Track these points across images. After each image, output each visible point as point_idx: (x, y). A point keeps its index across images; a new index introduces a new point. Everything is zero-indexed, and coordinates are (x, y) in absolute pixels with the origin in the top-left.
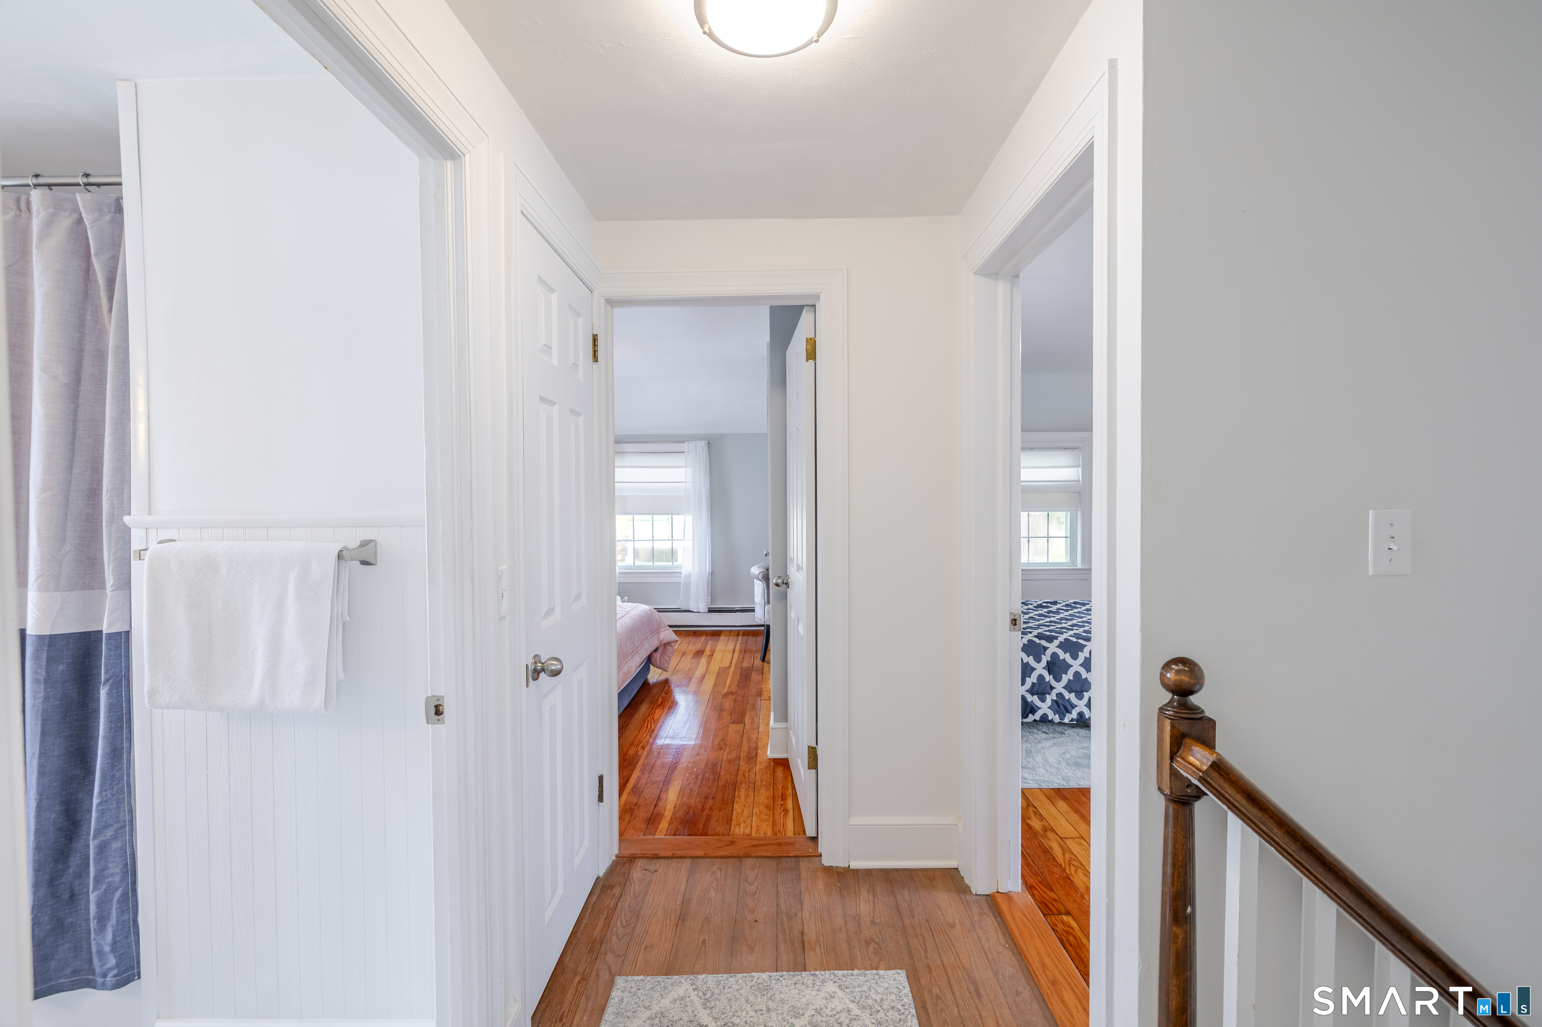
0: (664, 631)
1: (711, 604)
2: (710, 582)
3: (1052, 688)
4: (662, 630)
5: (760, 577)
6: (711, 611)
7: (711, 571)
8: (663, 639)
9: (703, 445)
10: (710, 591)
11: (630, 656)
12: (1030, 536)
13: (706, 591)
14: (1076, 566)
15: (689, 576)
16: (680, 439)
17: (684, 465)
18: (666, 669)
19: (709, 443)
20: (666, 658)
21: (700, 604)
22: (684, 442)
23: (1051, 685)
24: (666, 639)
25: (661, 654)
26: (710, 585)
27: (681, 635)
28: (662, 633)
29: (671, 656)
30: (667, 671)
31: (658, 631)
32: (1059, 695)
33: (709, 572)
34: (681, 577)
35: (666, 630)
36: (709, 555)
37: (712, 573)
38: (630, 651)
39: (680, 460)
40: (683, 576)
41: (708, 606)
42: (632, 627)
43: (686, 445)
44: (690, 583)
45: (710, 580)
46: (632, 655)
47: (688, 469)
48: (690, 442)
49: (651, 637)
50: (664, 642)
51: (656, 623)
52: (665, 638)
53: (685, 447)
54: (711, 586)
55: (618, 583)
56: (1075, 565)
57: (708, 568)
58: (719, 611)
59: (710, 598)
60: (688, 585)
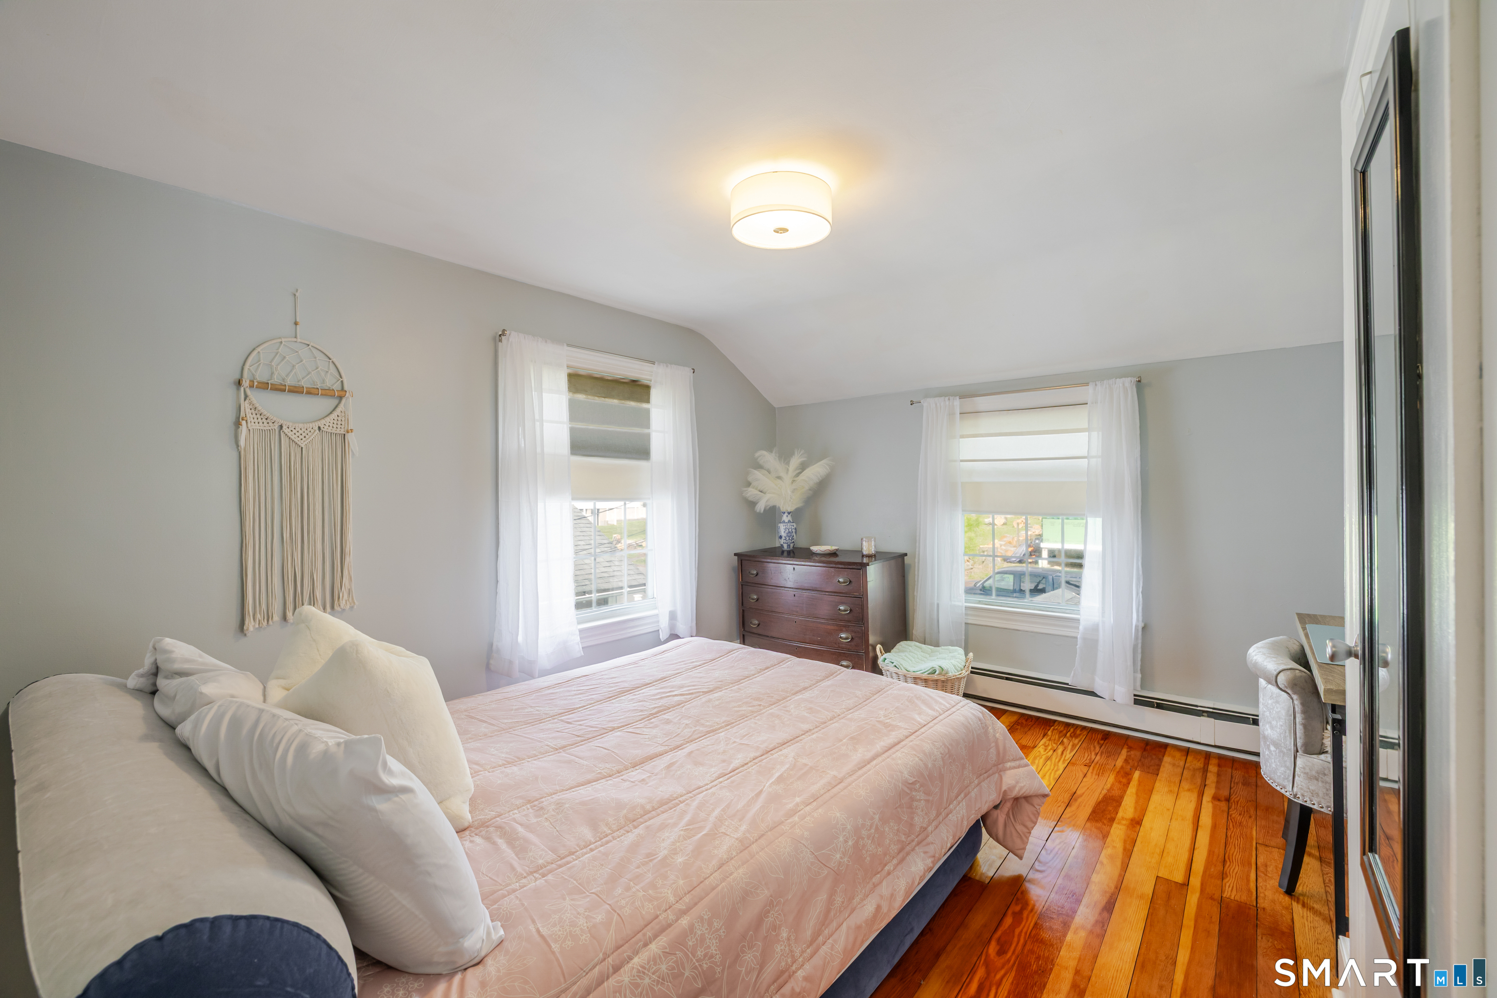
0: (1014, 768)
1: (1143, 687)
2: (1140, 646)
4: (1009, 765)
5: (1282, 679)
6: (1140, 701)
7: (1141, 625)
8: (1011, 789)
9: (1127, 385)
10: (1139, 664)
11: (895, 861)
13: (1130, 663)
15: (1095, 629)
16: (1080, 380)
17: (1086, 426)
18: (1019, 852)
19: (1139, 381)
20: (1019, 828)
21: (1117, 687)
22: (1087, 384)
24: (1017, 789)
25: (1008, 815)
26: (1140, 651)
27: (1076, 737)
28: (1008, 772)
29: (1029, 824)
30: (1021, 858)
31: (1000, 766)
33: (1136, 626)
34: (1078, 628)
35: (1019, 767)
36: (1137, 594)
37: (1143, 628)
38: (894, 848)
39: (1079, 418)
40: (1081, 627)
41: (1135, 690)
42: (912, 780)
43: (1090, 389)
44: (1097, 641)
45: (1140, 641)
46: (901, 855)
47: (1095, 434)
48: (1098, 383)
49: (979, 784)
50: (1014, 794)
51: (993, 751)
52: (1014, 787)
53: (1088, 393)
54: (1143, 653)
55: (964, 625)
57: (1135, 619)
58: (1159, 706)
59: (1139, 676)
60: (1092, 643)
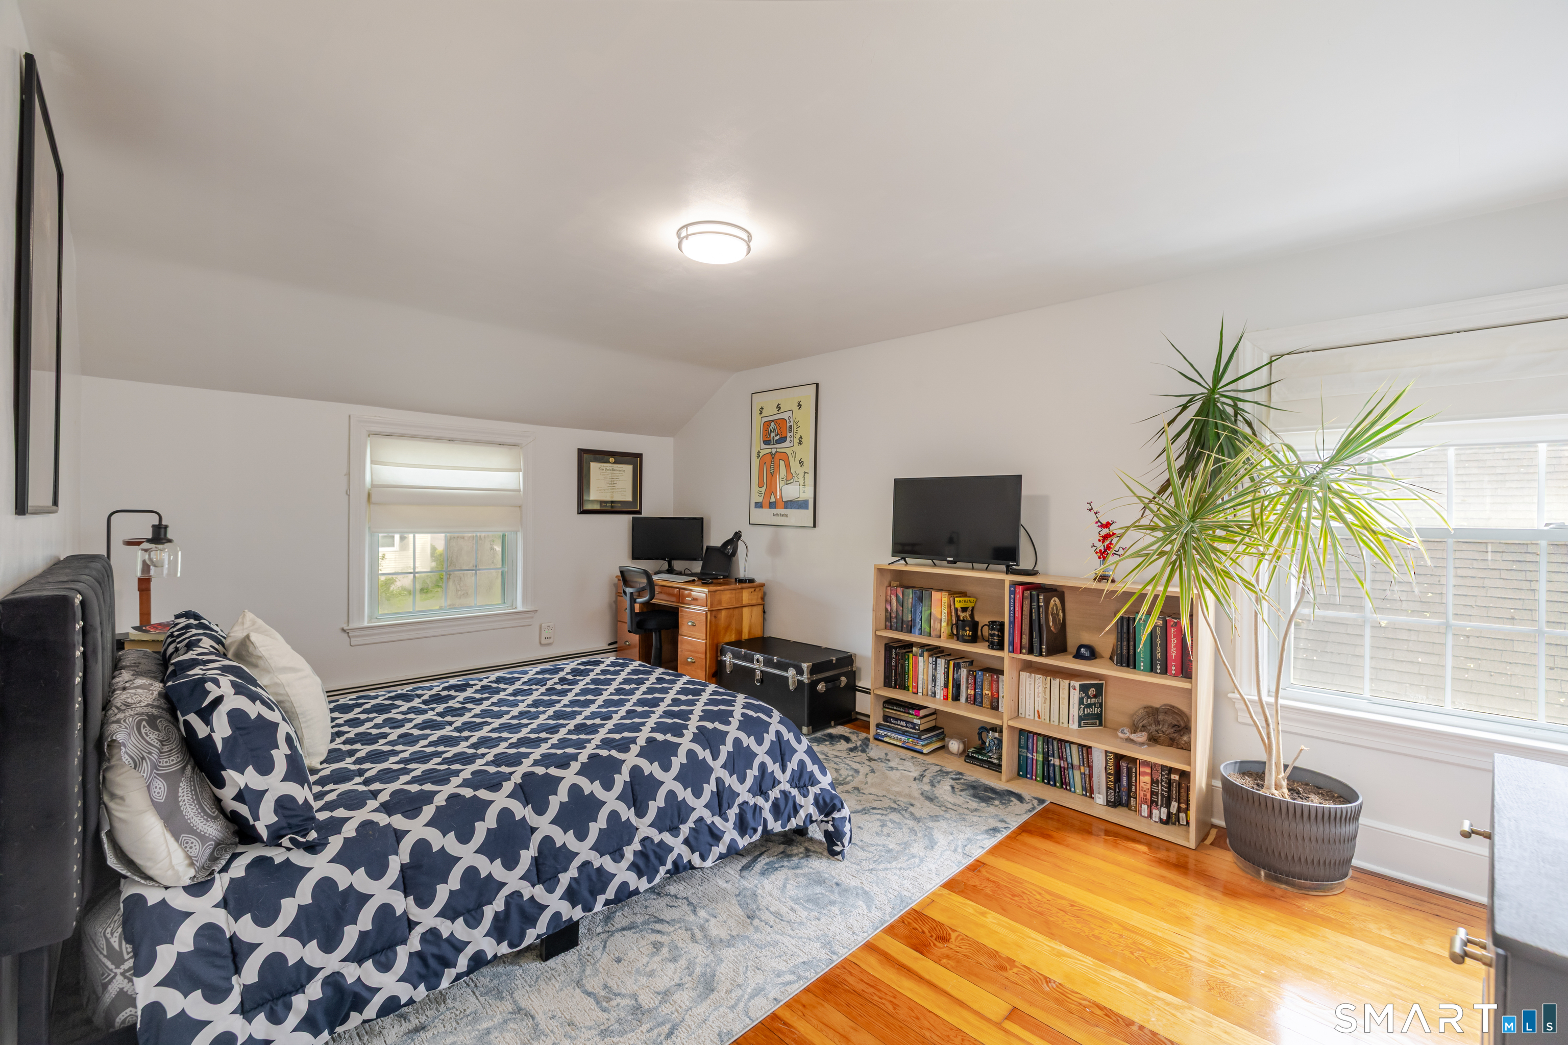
3: (412, 925)
12: (412, 571)
14: (516, 608)
23: (408, 918)
32: (429, 937)
56: (514, 607)
